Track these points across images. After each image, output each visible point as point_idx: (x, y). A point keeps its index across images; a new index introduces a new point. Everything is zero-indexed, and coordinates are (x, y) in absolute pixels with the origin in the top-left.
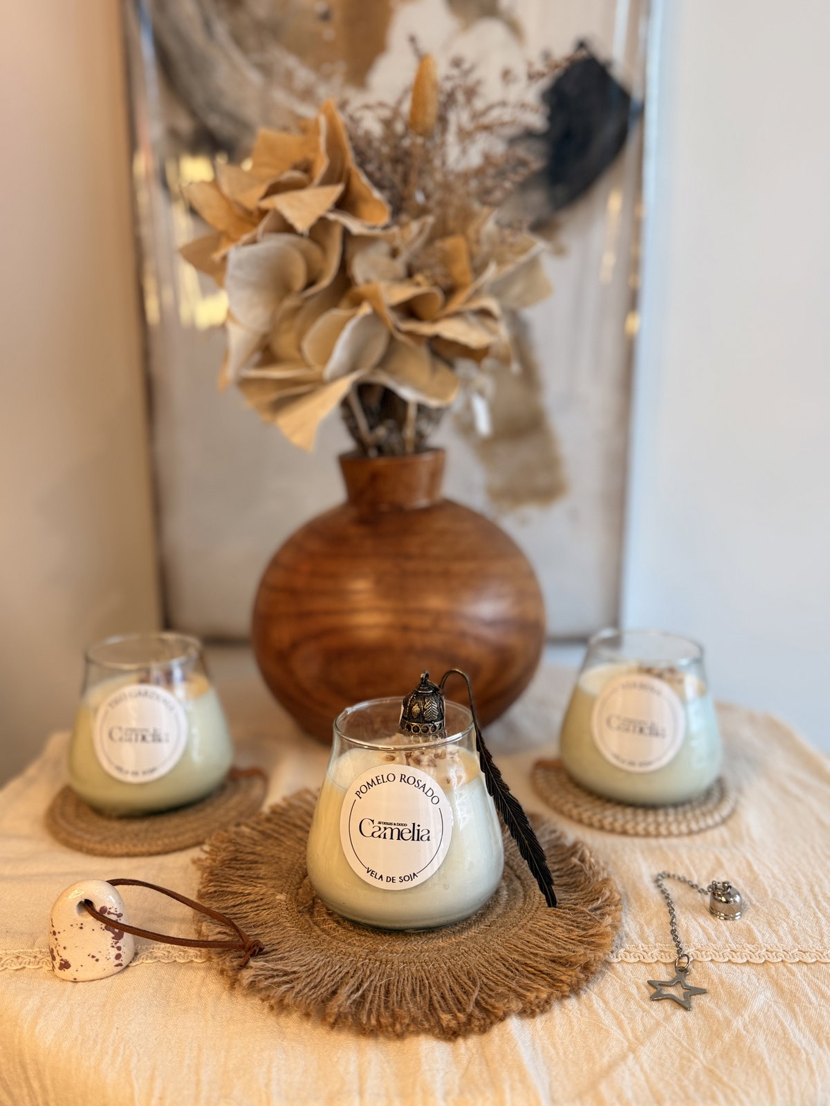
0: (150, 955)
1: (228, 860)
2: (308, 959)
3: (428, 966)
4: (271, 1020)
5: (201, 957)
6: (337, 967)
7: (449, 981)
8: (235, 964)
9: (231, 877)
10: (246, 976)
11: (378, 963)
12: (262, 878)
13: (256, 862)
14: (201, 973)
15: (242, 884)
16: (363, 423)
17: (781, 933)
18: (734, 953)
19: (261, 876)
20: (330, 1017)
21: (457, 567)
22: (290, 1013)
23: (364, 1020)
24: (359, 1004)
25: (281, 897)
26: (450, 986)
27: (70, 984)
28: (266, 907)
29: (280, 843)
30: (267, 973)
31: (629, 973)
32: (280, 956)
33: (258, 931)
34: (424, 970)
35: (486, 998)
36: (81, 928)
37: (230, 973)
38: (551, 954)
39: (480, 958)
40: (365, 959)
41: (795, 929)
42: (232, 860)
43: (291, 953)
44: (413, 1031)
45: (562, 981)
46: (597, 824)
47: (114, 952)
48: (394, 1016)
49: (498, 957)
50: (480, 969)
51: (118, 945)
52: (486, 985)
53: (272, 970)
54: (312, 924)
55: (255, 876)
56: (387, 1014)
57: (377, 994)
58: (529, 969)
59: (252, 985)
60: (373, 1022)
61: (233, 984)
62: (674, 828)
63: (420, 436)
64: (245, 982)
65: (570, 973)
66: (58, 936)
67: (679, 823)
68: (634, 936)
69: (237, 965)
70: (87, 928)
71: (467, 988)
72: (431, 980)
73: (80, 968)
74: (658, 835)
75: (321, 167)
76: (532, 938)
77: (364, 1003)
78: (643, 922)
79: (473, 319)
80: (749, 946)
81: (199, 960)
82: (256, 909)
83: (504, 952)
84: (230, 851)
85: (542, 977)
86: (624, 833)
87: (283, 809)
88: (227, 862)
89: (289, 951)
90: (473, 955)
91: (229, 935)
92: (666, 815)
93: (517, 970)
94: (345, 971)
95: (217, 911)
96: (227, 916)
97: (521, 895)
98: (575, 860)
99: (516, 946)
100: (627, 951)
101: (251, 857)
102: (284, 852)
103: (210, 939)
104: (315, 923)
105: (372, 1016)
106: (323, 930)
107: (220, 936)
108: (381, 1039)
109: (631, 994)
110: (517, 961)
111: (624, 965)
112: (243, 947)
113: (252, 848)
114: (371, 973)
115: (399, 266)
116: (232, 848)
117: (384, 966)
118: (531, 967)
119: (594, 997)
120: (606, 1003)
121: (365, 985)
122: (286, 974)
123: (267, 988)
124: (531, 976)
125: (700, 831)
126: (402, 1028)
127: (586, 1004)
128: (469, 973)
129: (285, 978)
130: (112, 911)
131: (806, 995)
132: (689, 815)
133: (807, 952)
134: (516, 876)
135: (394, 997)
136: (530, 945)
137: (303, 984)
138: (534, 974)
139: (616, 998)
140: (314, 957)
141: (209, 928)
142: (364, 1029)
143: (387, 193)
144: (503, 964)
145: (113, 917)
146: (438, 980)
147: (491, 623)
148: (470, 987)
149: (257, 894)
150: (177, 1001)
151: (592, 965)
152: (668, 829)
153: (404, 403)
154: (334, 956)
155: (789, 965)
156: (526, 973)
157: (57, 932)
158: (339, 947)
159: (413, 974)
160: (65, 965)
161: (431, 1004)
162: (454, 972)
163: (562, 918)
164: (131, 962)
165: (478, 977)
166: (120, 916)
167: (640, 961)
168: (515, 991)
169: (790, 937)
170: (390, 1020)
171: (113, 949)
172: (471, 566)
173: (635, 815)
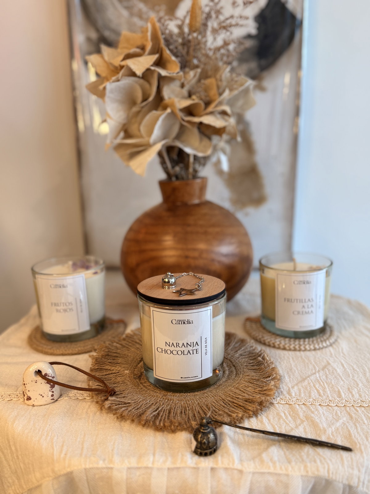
0: (67, 396)
1: (105, 355)
2: (135, 398)
3: (189, 402)
4: (117, 424)
5: (89, 397)
6: (148, 401)
7: (198, 408)
8: (103, 398)
9: (105, 362)
10: (107, 404)
11: (167, 400)
12: (119, 364)
13: (117, 357)
14: (89, 403)
15: (110, 365)
16: (169, 165)
17: (354, 393)
18: (330, 402)
19: (119, 362)
20: (143, 421)
21: (211, 230)
22: (126, 420)
23: (158, 423)
24: (156, 417)
25: (127, 372)
26: (198, 411)
27: (31, 407)
28: (119, 376)
29: (128, 349)
30: (116, 403)
31: (281, 408)
32: (123, 396)
33: (115, 385)
34: (187, 404)
35: (214, 416)
36: (36, 382)
37: (100, 403)
38: (245, 398)
39: (213, 399)
40: (161, 398)
41: (360, 391)
42: (106, 355)
43: (129, 395)
44: (179, 429)
45: (249, 410)
46: (272, 345)
47: (51, 393)
48: (171, 422)
49: (221, 399)
50: (212, 404)
51: (52, 390)
52: (214, 410)
53: (119, 401)
54: (139, 383)
55: (116, 362)
56: (168, 421)
57: (165, 413)
58: (235, 404)
59: (110, 408)
60: (162, 424)
61: (102, 408)
62: (307, 347)
63: (195, 171)
64: (106, 406)
65: (253, 406)
66: (26, 385)
67: (310, 345)
68: (285, 393)
69: (103, 399)
70: (39, 383)
71: (205, 411)
72: (190, 408)
73: (35, 400)
74: (300, 350)
75: (149, 46)
76: (237, 391)
77: (158, 416)
78: (290, 387)
79: (219, 116)
80: (338, 399)
81: (88, 398)
82: (115, 376)
83: (224, 397)
84: (106, 352)
85: (240, 408)
86: (284, 349)
87: (131, 335)
88: (104, 356)
89: (128, 394)
90: (210, 398)
91: (102, 387)
92: (304, 341)
93: (229, 405)
94: (152, 403)
95: (98, 377)
96: (102, 379)
97: (235, 373)
98: (260, 359)
99: (229, 394)
100: (281, 399)
101: (115, 355)
102: (130, 353)
103: (93, 388)
104: (141, 383)
105: (161, 422)
106: (144, 386)
107: (97, 387)
108: (165, 433)
109: (281, 416)
110: (229, 401)
111: (279, 405)
112: (106, 392)
113: (116, 351)
114: (163, 404)
115: (185, 91)
116: (107, 350)
117: (169, 401)
118: (236, 404)
119: (264, 418)
120: (269, 420)
121: (160, 409)
122: (125, 403)
123: (116, 410)
124: (235, 407)
125: (320, 349)
126: (174, 428)
127: (260, 421)
128: (207, 405)
129: (125, 405)
130: (50, 375)
131: (362, 420)
132: (315, 342)
133: (364, 402)
134: (233, 365)
135: (172, 414)
136: (236, 394)
137: (132, 408)
138: (237, 407)
139: (274, 418)
140: (138, 397)
141: (93, 383)
142: (158, 428)
143: (179, 59)
144: (224, 402)
145: (50, 378)
146: (193, 408)
147: (226, 255)
148: (207, 411)
149: (116, 370)
150: (77, 415)
151: (264, 403)
152: (304, 347)
153: (188, 155)
154: (148, 397)
155: (356, 407)
156: (233, 406)
157: (25, 384)
158: (150, 393)
159: (182, 405)
160: (29, 399)
161: (189, 418)
162: (200, 405)
163: (252, 384)
164: (58, 398)
165: (211, 407)
166: (53, 377)
167: (287, 403)
168: (227, 413)
169: (357, 394)
170: (169, 424)
171: (51, 392)
172: (217, 229)
173: (290, 341)
